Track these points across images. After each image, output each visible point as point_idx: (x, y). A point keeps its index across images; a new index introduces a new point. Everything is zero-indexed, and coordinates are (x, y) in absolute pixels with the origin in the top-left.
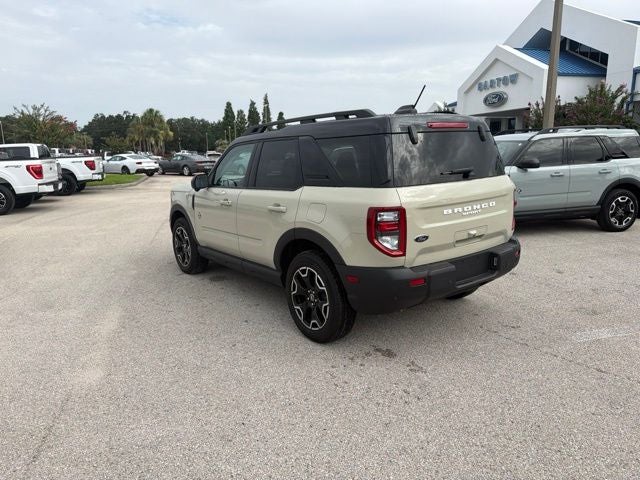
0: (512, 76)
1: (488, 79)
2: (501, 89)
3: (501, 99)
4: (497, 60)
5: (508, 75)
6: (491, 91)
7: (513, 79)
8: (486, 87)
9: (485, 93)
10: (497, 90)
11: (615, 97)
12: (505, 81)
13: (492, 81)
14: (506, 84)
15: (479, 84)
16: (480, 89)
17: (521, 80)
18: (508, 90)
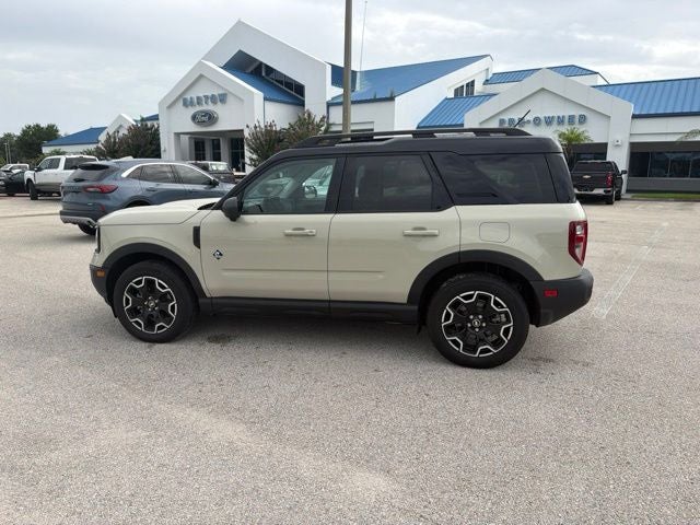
0: (219, 95)
1: (193, 94)
2: (210, 107)
3: (211, 118)
4: (201, 76)
5: (216, 93)
6: (198, 108)
7: (223, 98)
8: (192, 104)
9: (192, 111)
10: (204, 107)
11: (319, 126)
12: (213, 99)
13: (198, 98)
14: (214, 102)
15: (182, 99)
16: (185, 104)
17: (230, 99)
18: (218, 109)
